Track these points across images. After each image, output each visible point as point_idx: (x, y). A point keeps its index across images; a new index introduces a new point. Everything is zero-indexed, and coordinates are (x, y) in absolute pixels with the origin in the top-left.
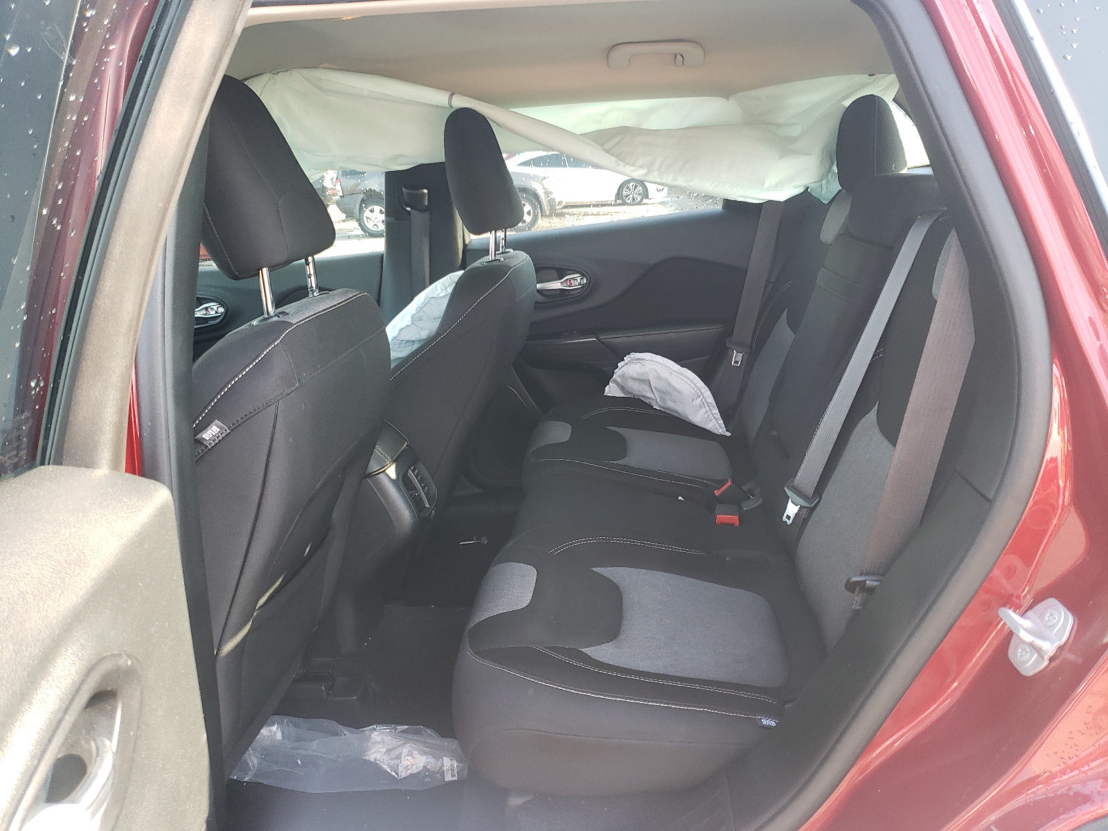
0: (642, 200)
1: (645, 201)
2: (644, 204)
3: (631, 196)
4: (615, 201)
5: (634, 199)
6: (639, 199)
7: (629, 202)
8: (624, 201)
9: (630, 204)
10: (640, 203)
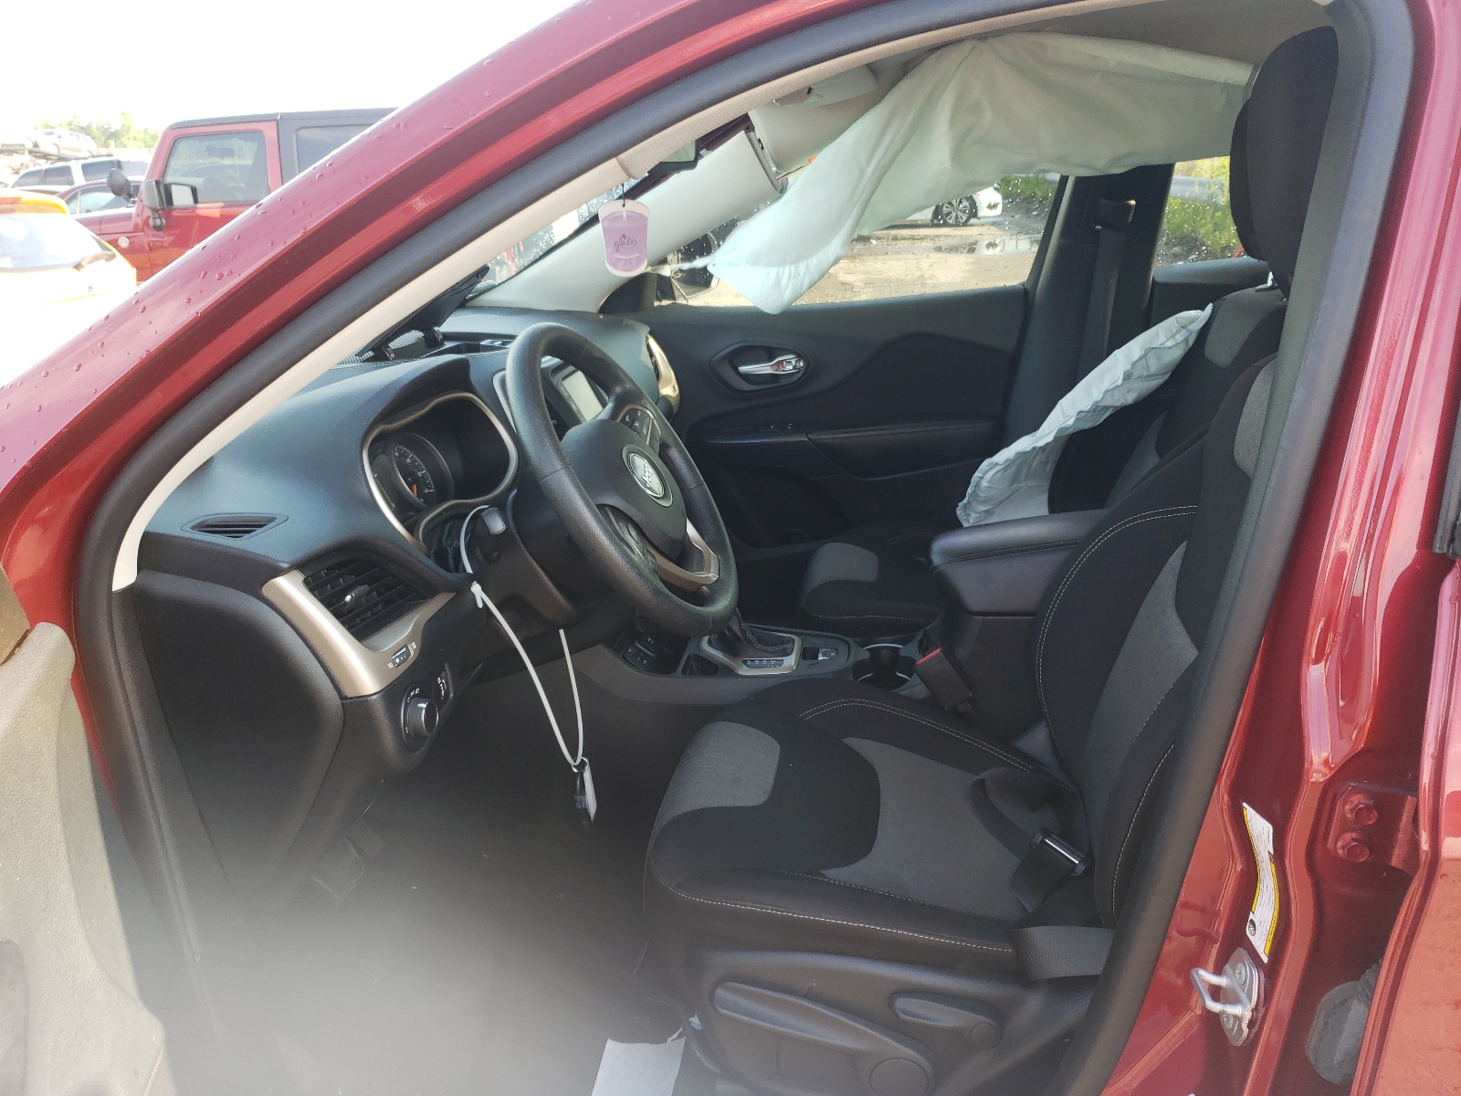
0: (968, 219)
1: (973, 221)
2: (971, 225)
3: (954, 214)
4: (932, 221)
5: (957, 218)
6: (965, 218)
7: (951, 222)
8: (945, 221)
9: (952, 226)
10: (965, 224)
